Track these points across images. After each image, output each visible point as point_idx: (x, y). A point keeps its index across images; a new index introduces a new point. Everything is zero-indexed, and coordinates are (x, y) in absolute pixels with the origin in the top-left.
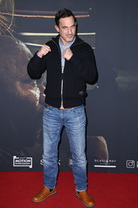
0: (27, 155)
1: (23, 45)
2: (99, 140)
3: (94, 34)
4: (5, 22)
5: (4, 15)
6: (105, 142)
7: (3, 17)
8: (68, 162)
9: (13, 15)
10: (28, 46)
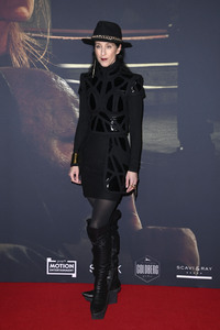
0: (68, 257)
2: (184, 235)
3: (176, 64)
4: (37, 47)
6: (193, 237)
7: (33, 41)
8: (134, 269)
9: (49, 37)
10: (71, 85)
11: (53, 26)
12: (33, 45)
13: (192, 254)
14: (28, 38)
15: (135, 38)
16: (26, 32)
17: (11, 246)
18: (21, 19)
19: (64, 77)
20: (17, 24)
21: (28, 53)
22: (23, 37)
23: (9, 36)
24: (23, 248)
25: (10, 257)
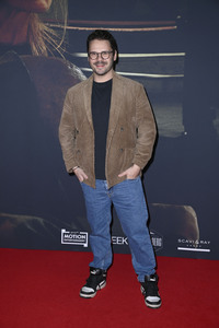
0: (80, 229)
1: (79, 71)
2: (185, 211)
3: (183, 54)
4: (54, 37)
5: (53, 28)
6: (194, 214)
7: (51, 31)
9: (66, 27)
10: (84, 72)
11: (70, 17)
12: (51, 35)
13: (193, 229)
14: (46, 28)
15: (145, 29)
16: (45, 22)
17: (30, 218)
18: (40, 10)
19: (79, 66)
20: (36, 15)
21: (46, 42)
22: (42, 27)
23: (30, 27)
24: (41, 220)
25: (29, 227)
